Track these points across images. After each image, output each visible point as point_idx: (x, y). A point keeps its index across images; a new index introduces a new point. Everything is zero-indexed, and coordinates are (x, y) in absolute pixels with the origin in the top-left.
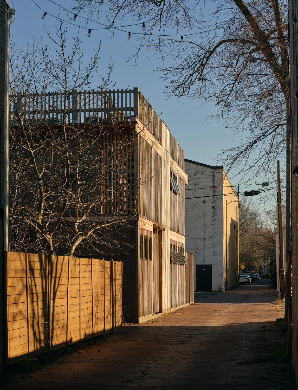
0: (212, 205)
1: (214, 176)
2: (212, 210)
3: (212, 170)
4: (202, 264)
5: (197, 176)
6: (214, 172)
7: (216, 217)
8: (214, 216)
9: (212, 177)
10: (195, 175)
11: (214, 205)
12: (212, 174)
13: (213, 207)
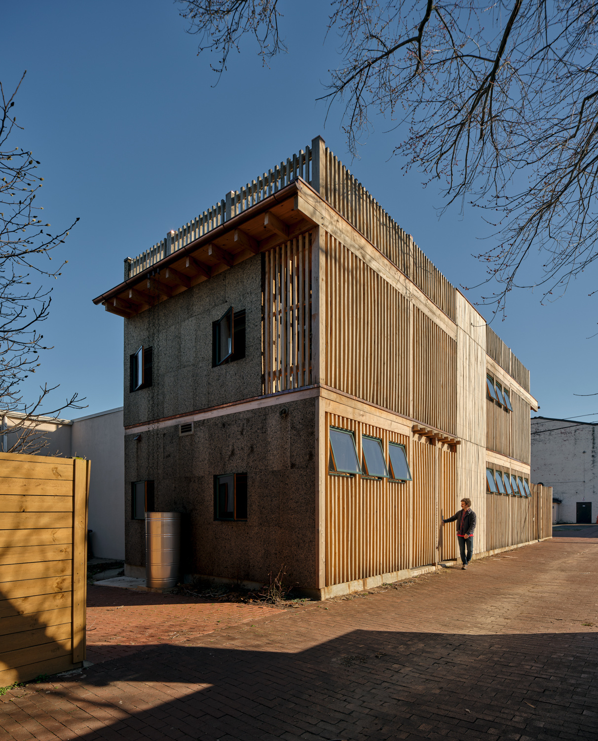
0: (592, 454)
1: (593, 431)
2: (592, 459)
3: (592, 427)
4: (582, 502)
5: (577, 433)
6: (593, 428)
7: (595, 464)
8: (593, 463)
9: (592, 432)
10: (575, 432)
11: (593, 454)
12: (592, 430)
13: (593, 456)
